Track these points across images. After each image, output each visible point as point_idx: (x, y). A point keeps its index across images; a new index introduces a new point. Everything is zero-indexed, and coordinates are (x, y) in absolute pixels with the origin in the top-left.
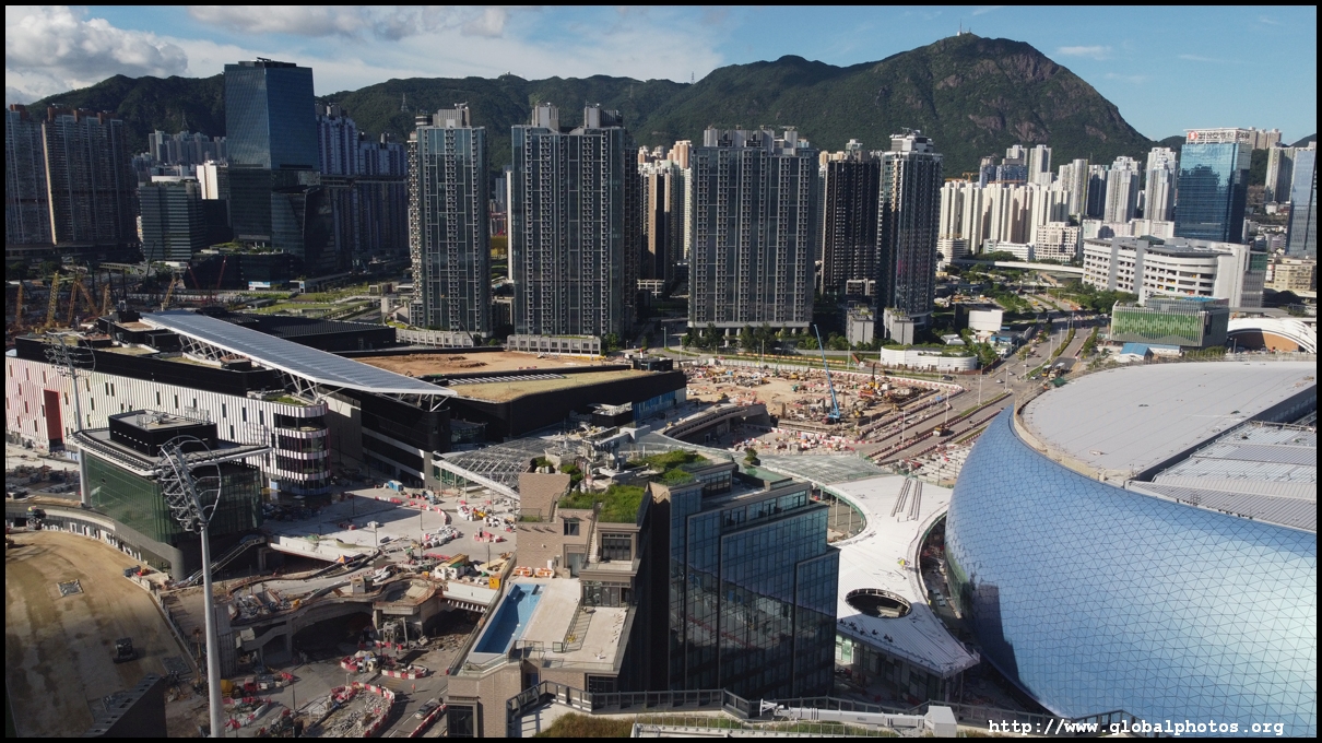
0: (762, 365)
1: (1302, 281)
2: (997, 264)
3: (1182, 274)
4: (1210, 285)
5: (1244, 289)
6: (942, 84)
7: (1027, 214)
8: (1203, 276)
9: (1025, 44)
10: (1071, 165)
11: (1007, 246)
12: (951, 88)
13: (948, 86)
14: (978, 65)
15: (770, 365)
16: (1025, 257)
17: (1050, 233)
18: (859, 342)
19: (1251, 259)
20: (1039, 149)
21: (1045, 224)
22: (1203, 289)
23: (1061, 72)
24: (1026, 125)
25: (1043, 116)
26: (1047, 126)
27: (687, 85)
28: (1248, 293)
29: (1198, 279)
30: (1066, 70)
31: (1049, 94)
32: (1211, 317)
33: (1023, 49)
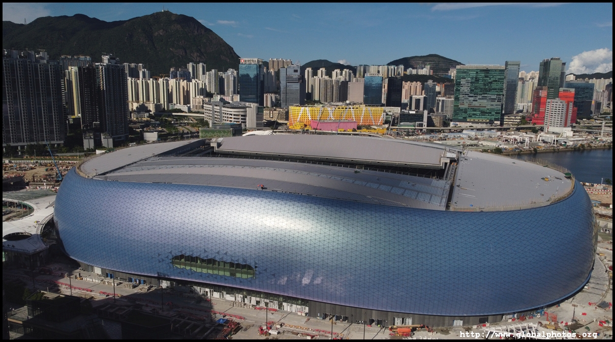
0: (35, 161)
1: (282, 117)
2: (173, 114)
3: (234, 115)
4: (245, 119)
5: (257, 120)
6: (157, 33)
7: (188, 92)
8: (242, 116)
9: (192, 18)
10: (211, 72)
11: (178, 106)
12: (161, 36)
13: (160, 34)
14: (173, 26)
15: (39, 161)
16: (187, 111)
17: (197, 100)
18: (87, 148)
19: (258, 109)
20: (201, 65)
21: (196, 96)
22: (242, 121)
23: (208, 31)
24: (195, 54)
25: (203, 50)
26: (205, 55)
27: (22, 25)
28: (258, 122)
29: (240, 117)
30: (211, 31)
31: (204, 41)
32: (235, 130)
33: (192, 20)
